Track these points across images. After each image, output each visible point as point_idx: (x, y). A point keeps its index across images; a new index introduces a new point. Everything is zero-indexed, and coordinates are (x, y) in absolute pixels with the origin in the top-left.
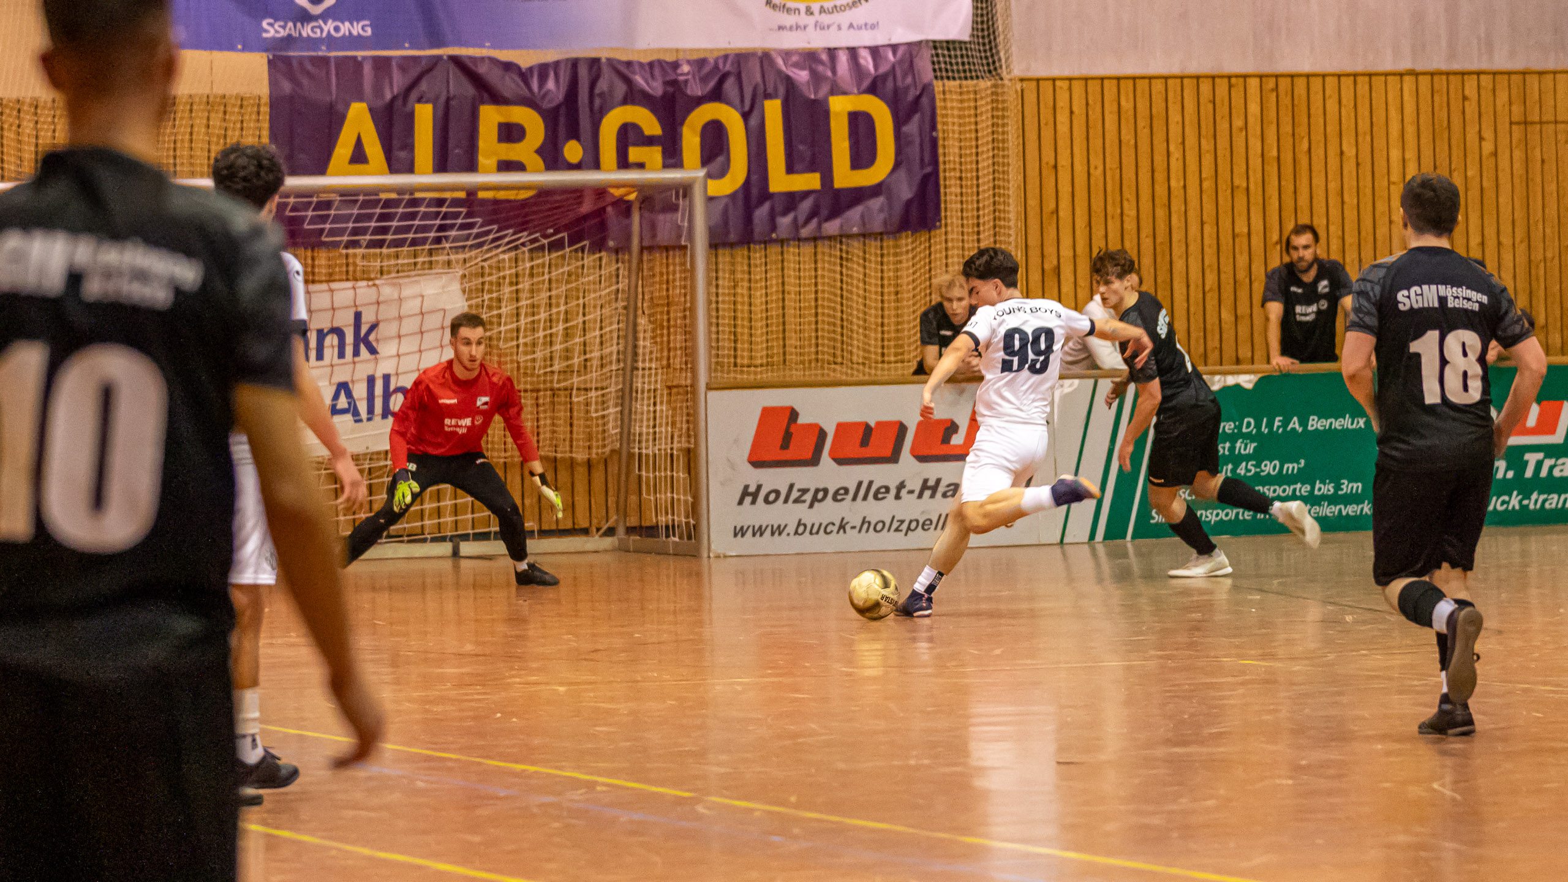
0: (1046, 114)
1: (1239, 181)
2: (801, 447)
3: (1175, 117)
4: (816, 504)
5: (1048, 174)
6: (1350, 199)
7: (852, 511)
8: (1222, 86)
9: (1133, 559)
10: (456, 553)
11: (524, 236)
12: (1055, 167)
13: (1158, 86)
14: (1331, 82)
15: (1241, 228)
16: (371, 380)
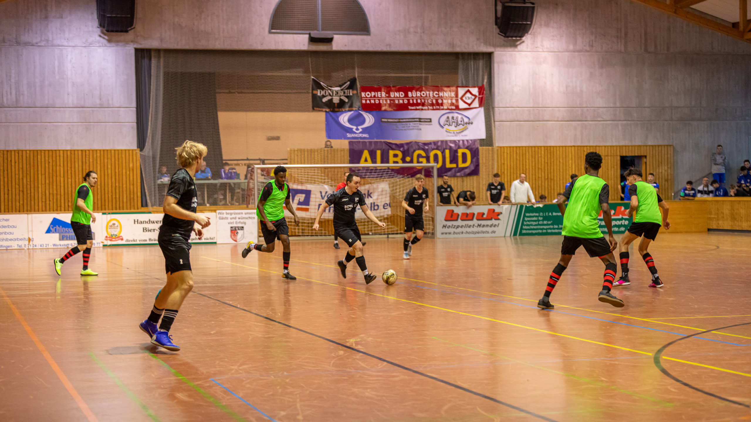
0: (502, 154)
1: (540, 167)
2: (454, 217)
3: (527, 154)
4: (458, 229)
5: (503, 165)
6: (561, 170)
7: (464, 230)
8: (537, 149)
9: (519, 240)
10: (388, 237)
11: (401, 176)
12: (504, 164)
13: (524, 148)
14: (558, 148)
15: (540, 176)
16: (371, 204)
